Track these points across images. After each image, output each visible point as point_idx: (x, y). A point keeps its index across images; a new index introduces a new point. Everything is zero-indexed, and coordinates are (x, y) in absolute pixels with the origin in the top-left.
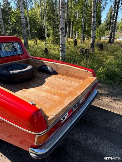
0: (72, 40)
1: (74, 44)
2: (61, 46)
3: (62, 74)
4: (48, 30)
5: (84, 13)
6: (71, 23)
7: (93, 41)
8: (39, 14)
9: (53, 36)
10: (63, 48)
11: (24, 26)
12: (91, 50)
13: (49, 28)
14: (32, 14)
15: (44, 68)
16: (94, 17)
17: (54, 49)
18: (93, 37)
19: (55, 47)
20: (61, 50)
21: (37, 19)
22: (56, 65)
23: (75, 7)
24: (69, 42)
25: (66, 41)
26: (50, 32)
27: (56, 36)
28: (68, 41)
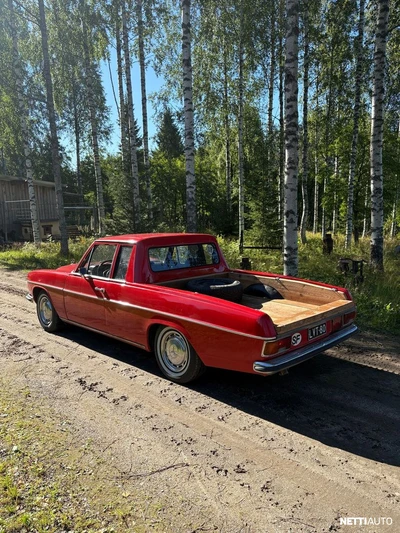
0: (320, 236)
1: (324, 249)
2: (285, 252)
3: (292, 299)
4: (247, 210)
5: (353, 163)
6: (316, 188)
7: (379, 241)
8: (218, 164)
9: (260, 227)
10: (293, 256)
11: (192, 204)
12: (373, 263)
13: (252, 205)
14: (200, 166)
15: (257, 288)
16: (376, 178)
17: (263, 260)
18: (378, 228)
19: (267, 257)
20: (287, 263)
21: (213, 179)
22: (280, 282)
23: (328, 145)
24: (309, 242)
25: (300, 238)
26: (255, 215)
27: (269, 226)
28: (304, 240)
